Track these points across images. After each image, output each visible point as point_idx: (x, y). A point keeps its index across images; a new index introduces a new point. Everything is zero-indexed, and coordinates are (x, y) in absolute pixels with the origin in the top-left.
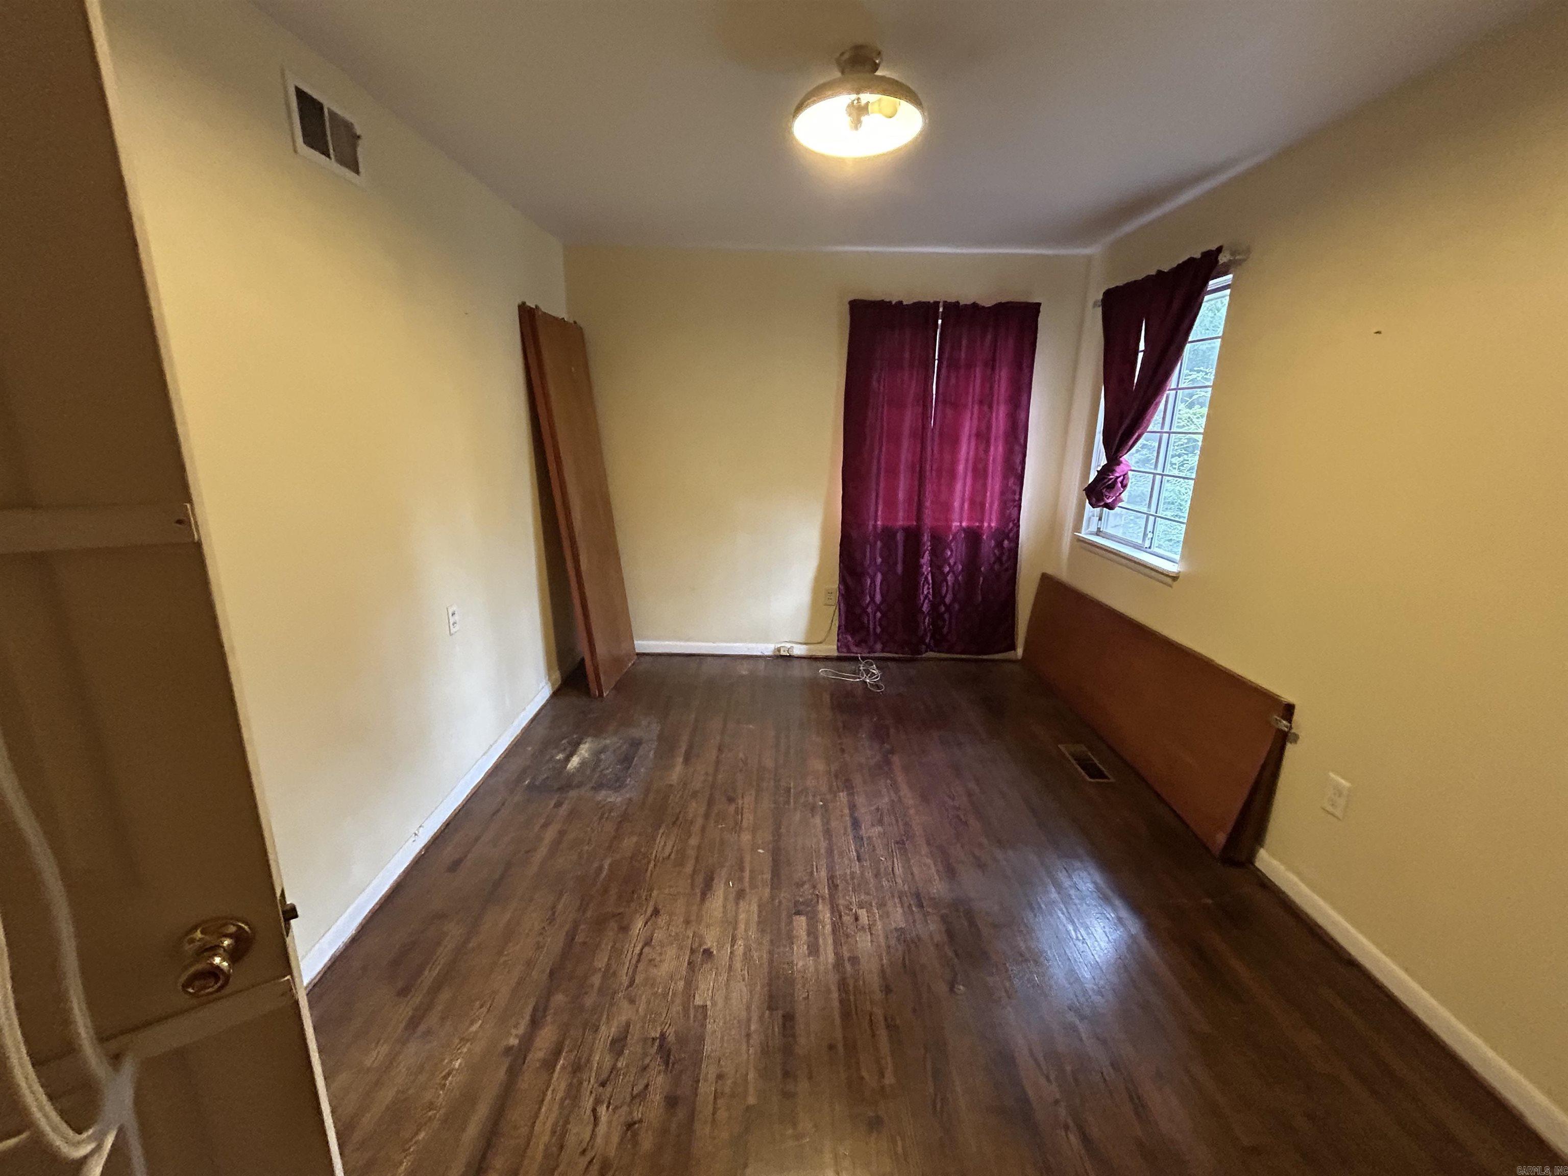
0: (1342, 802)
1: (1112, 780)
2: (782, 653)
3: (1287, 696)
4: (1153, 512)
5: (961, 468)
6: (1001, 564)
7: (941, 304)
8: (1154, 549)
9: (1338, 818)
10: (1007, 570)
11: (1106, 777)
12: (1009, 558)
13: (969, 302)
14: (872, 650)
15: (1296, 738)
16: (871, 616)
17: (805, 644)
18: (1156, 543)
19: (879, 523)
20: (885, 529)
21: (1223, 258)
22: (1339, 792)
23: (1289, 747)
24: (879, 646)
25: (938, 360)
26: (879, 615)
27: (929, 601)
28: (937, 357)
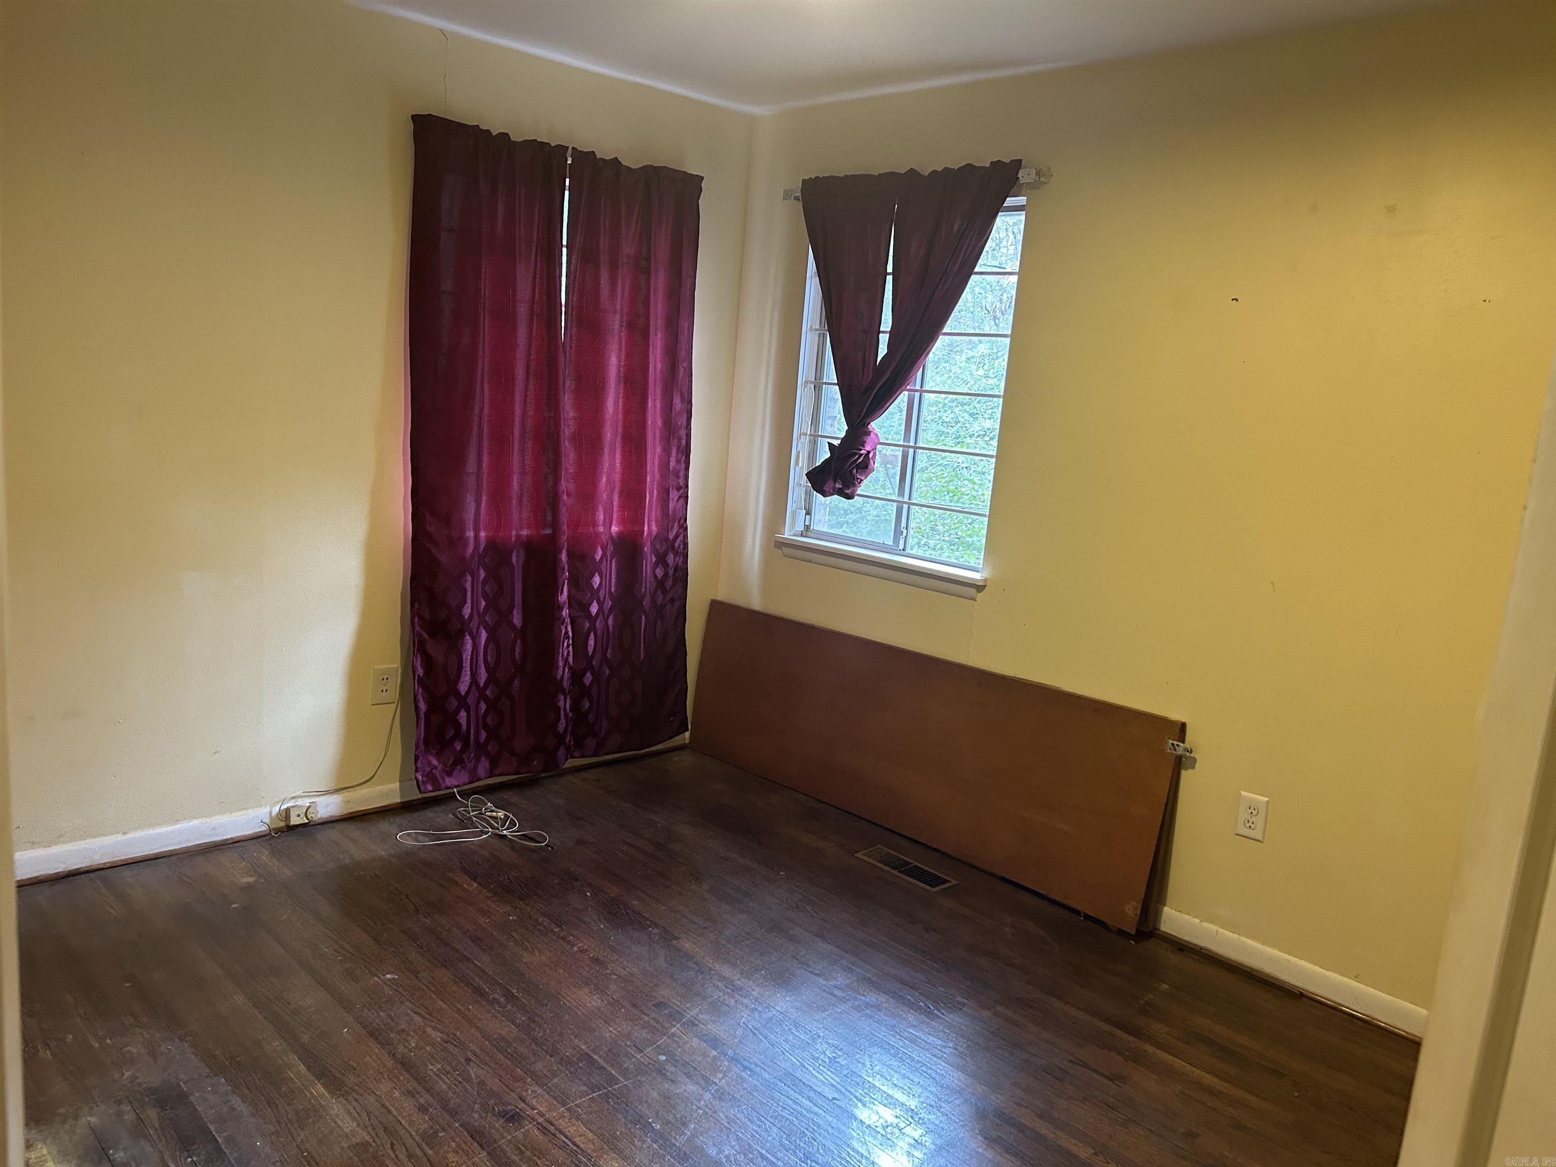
0: (1259, 821)
1: (954, 882)
2: (295, 821)
3: (1176, 715)
4: (906, 499)
5: (608, 435)
6: (665, 592)
7: (570, 152)
8: (908, 551)
9: (1259, 841)
10: (673, 601)
11: (946, 881)
12: (675, 581)
13: (608, 157)
14: (474, 778)
15: (1193, 763)
16: (472, 708)
17: (337, 791)
18: (911, 541)
19: (483, 534)
20: (493, 546)
21: (1024, 176)
22: (1253, 809)
23: (1185, 775)
24: (483, 766)
25: (567, 247)
26: (483, 706)
27: (570, 668)
28: (565, 242)
